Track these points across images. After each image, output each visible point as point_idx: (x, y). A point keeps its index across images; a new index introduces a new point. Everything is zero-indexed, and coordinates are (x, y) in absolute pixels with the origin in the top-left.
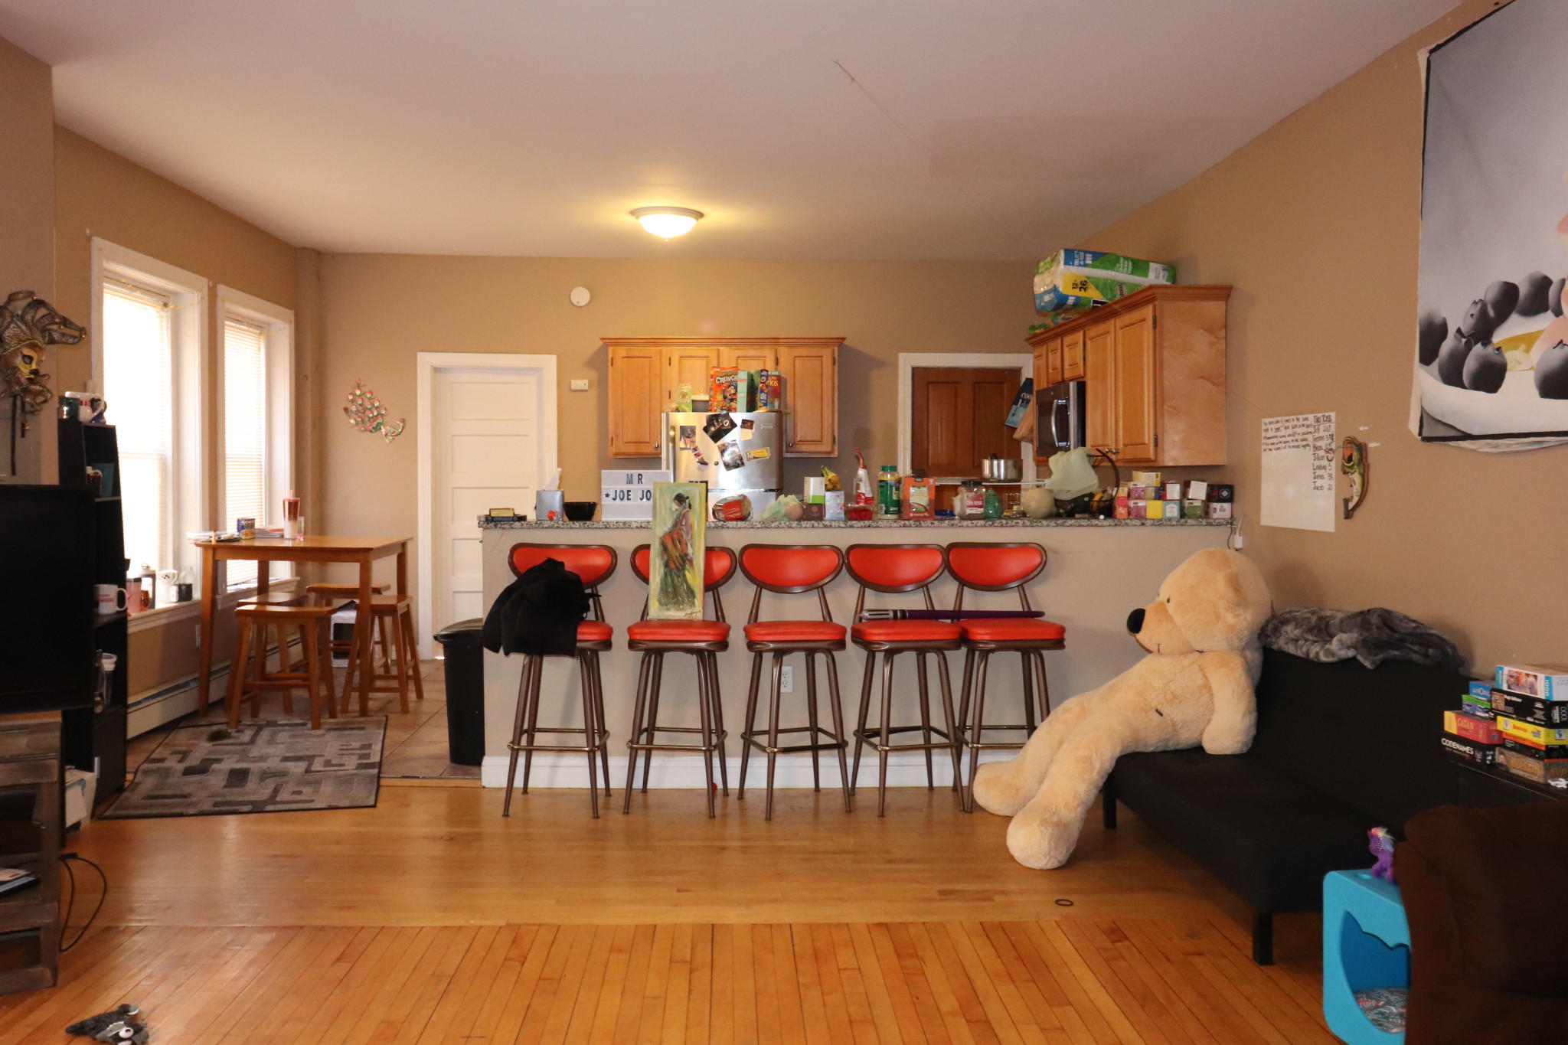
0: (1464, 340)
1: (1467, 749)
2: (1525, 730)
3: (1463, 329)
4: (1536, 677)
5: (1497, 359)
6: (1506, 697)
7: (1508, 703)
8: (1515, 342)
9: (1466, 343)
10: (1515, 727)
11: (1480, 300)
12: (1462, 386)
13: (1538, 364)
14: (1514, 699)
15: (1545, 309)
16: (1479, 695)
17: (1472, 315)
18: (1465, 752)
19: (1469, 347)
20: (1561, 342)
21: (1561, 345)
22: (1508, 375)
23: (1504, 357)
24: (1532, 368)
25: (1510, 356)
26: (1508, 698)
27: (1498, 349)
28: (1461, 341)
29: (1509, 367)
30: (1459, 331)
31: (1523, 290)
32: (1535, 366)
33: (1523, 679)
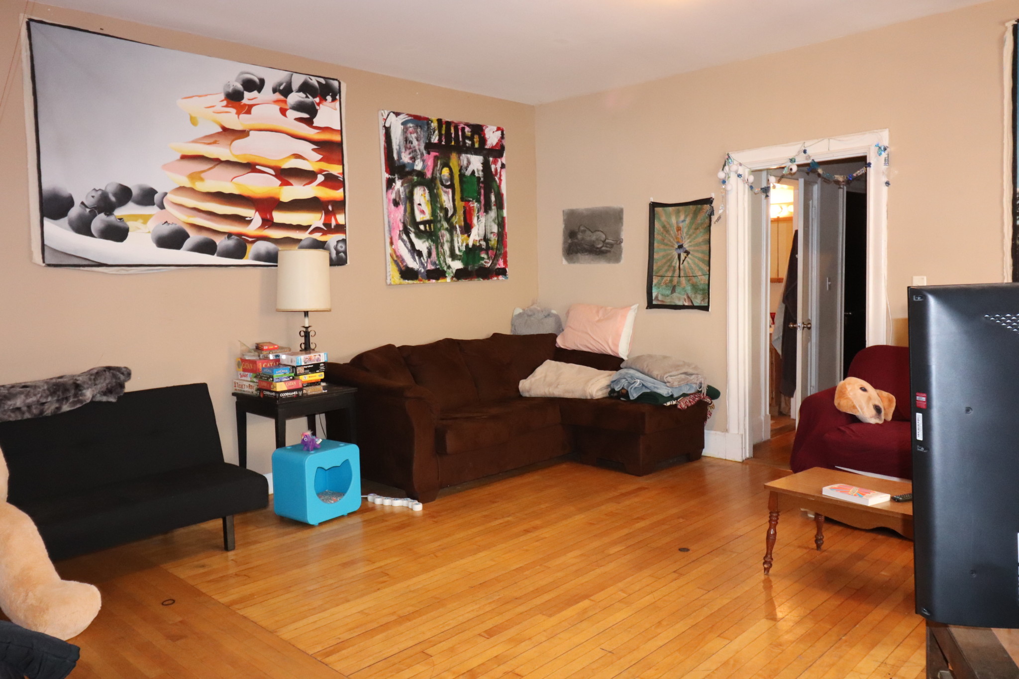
0: (88, 210)
1: (295, 393)
2: (315, 376)
3: (86, 203)
4: (320, 355)
5: (120, 224)
6: (305, 367)
7: (305, 369)
8: (135, 217)
9: (90, 212)
10: (309, 377)
11: (100, 189)
12: (92, 235)
13: (153, 231)
14: (310, 366)
15: (153, 204)
16: (279, 373)
17: (93, 197)
18: (293, 395)
19: (93, 215)
20: (166, 222)
21: (166, 224)
22: (129, 233)
23: (126, 224)
24: (149, 232)
25: (130, 224)
26: (306, 367)
27: (120, 219)
28: (86, 211)
29: (130, 230)
30: (83, 203)
31: (135, 192)
32: (151, 231)
33: (313, 358)
